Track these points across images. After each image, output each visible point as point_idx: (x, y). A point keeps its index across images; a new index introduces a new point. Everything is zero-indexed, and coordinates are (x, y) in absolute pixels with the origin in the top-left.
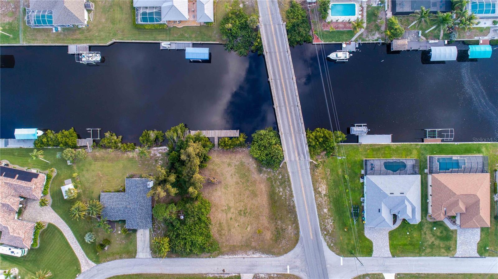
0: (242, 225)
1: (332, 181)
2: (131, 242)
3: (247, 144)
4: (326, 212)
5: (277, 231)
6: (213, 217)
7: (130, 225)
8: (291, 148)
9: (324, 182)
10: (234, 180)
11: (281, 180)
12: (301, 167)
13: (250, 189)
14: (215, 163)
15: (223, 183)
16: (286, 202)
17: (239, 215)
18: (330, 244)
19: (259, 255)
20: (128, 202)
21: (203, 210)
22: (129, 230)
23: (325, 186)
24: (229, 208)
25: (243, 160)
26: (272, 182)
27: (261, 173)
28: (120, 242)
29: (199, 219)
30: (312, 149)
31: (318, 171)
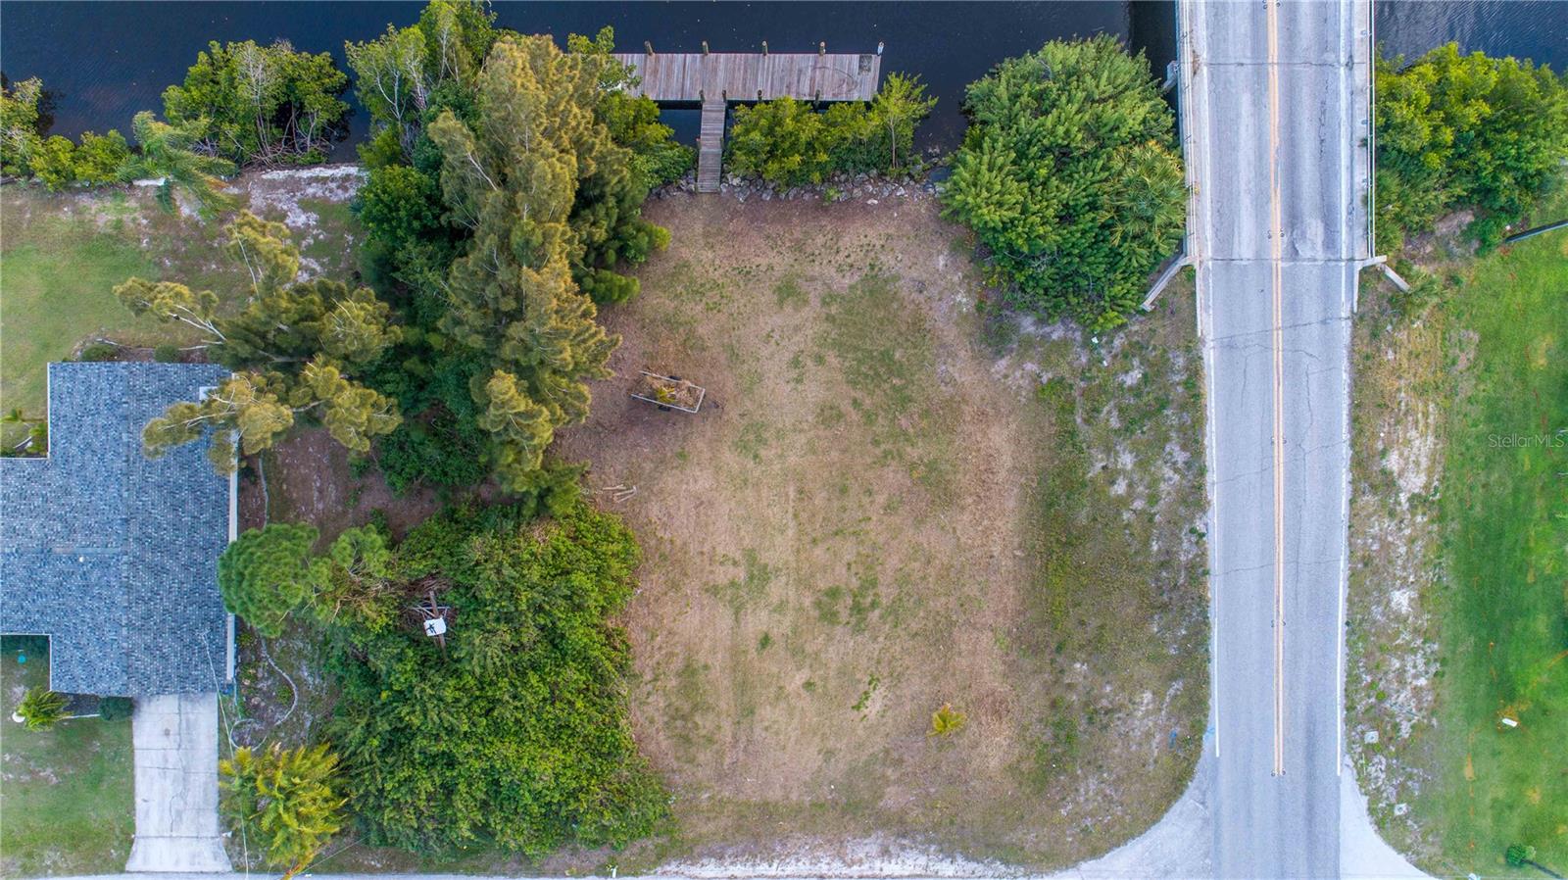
0: (833, 683)
1: (1477, 411)
2: (99, 779)
3: (927, 157)
4: (1404, 610)
5: (1058, 725)
6: (645, 628)
7: (78, 671)
8: (1245, 174)
9: (1426, 415)
10: (814, 392)
11: (1138, 395)
12: (1293, 306)
13: (913, 453)
14: (692, 281)
15: (732, 413)
16: (1146, 544)
17: (823, 617)
18: (1391, 806)
19: (922, 860)
20: (62, 519)
21: (579, 579)
22: (79, 702)
23: (1431, 439)
24: (760, 576)
25: (888, 260)
26: (1068, 409)
27: (999, 354)
28: (26, 778)
29: (553, 638)
30: (1393, 182)
31: (1402, 336)
